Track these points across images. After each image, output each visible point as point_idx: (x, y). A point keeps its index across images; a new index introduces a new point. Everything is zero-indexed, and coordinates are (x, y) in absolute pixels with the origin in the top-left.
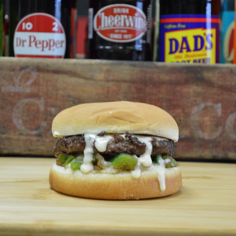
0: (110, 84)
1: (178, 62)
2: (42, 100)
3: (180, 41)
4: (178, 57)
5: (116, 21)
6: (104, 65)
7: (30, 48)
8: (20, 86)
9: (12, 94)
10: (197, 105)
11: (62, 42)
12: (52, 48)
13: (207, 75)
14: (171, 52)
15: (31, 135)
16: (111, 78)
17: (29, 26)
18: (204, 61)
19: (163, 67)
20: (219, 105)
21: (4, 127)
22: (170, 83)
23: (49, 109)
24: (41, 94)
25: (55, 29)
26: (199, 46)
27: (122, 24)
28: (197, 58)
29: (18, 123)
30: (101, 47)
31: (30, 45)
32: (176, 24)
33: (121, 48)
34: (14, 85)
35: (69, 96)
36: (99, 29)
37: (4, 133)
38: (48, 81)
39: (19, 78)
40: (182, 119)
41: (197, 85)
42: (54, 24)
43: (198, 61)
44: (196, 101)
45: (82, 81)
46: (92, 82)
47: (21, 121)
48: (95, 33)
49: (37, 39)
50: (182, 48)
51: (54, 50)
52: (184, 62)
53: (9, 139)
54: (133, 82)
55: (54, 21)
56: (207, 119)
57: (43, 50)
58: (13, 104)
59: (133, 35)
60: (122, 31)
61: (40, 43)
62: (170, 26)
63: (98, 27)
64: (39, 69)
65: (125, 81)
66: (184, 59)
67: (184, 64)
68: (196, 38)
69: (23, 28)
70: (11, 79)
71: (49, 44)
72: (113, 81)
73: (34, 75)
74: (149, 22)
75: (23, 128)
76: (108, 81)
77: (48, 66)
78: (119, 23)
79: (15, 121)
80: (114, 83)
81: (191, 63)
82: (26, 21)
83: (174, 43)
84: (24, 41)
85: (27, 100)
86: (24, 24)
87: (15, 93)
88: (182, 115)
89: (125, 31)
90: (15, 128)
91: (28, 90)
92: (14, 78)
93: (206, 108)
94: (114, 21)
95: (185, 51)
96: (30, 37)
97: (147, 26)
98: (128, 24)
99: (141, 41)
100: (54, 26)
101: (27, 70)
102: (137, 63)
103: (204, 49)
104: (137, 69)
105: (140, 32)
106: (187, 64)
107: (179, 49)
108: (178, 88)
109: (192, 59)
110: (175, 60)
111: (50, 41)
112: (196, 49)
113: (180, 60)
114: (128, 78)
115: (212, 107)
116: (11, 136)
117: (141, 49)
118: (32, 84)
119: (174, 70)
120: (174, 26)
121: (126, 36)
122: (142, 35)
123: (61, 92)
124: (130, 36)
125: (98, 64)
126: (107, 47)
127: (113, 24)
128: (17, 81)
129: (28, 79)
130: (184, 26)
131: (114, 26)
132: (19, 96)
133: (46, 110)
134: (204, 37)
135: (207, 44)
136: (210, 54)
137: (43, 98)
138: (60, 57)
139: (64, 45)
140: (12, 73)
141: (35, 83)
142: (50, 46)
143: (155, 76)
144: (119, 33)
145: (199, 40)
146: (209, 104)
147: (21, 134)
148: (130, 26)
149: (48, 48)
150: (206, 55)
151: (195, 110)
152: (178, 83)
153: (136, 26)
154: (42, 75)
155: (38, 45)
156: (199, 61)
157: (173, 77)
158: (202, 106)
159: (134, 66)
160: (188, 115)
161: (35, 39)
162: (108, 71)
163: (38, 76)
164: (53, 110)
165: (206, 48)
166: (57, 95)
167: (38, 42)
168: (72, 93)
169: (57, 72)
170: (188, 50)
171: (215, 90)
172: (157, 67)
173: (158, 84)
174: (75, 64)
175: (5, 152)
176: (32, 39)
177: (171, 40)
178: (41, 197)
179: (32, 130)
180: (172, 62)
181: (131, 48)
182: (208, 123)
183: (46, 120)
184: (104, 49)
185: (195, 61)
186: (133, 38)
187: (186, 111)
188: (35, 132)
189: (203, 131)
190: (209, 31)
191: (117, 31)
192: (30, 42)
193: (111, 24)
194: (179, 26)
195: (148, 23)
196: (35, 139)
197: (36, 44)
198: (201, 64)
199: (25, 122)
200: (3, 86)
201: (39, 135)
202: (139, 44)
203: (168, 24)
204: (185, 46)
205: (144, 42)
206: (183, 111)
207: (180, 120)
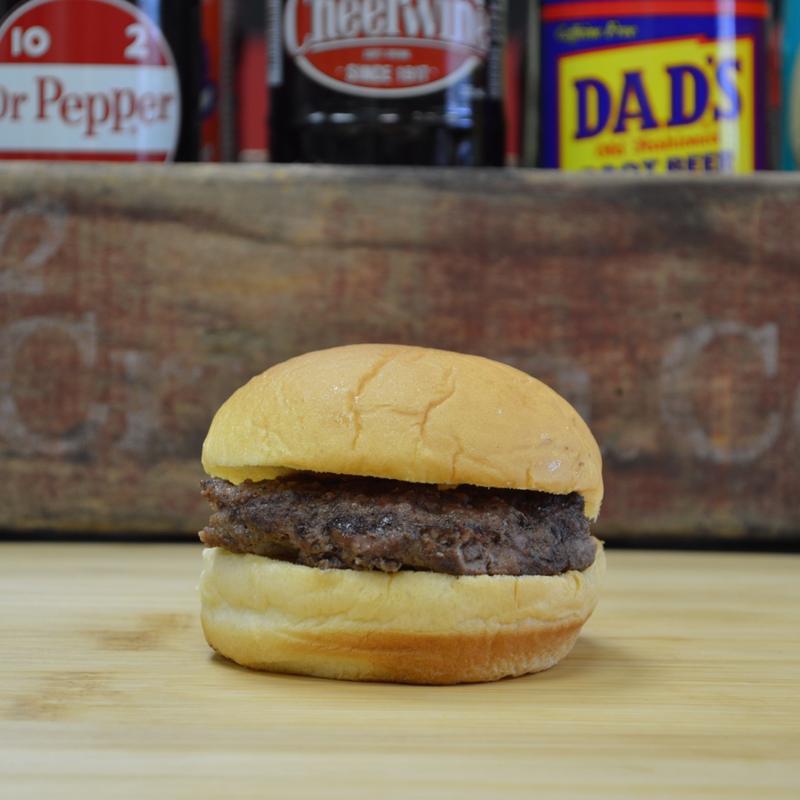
0: (349, 257)
1: (608, 168)
2: (90, 324)
3: (616, 87)
4: (610, 150)
5: (368, 16)
6: (326, 183)
7: (43, 125)
8: (3, 269)
10: (685, 331)
11: (166, 100)
12: (126, 124)
13: (720, 216)
14: (583, 132)
15: (49, 458)
16: (351, 233)
17: (36, 42)
18: (709, 162)
19: (550, 190)
20: (770, 331)
22: (579, 249)
23: (115, 356)
24: (83, 299)
25: (136, 50)
26: (689, 106)
27: (393, 27)
28: (683, 153)
30: (317, 117)
31: (42, 115)
32: (600, 22)
33: (389, 117)
35: (192, 306)
36: (303, 48)
38: (109, 249)
40: (626, 385)
41: (684, 256)
42: (132, 30)
43: (685, 165)
44: (678, 316)
45: (238, 247)
46: (276, 250)
47: (9, 406)
48: (289, 63)
49: (68, 90)
50: (624, 115)
51: (134, 131)
52: (633, 166)
54: (435, 247)
55: (131, 20)
56: (721, 383)
57: (90, 132)
59: (435, 68)
60: (393, 54)
61: (79, 105)
62: (577, 33)
63: (300, 41)
64: (75, 204)
65: (404, 246)
66: (631, 156)
67: (630, 176)
68: (676, 73)
69: (16, 49)
71: (115, 109)
72: (357, 244)
73: (58, 226)
74: (495, 17)
75: (20, 430)
76: (339, 245)
77: (107, 191)
78: (380, 23)
80: (364, 251)
81: (661, 171)
82: (25, 23)
83: (592, 96)
84: (19, 100)
85: (29, 326)
86: (16, 34)
88: (624, 370)
89: (404, 54)
91: (35, 287)
93: (717, 343)
94: (358, 16)
95: (634, 125)
96: (42, 83)
97: (490, 33)
98: (412, 27)
99: (467, 92)
100: (131, 40)
101: (31, 210)
102: (449, 174)
103: (708, 116)
104: (449, 199)
105: (463, 58)
106: (643, 175)
107: (613, 120)
108: (610, 269)
109: (662, 157)
110: (598, 162)
111: (118, 95)
112: (678, 118)
113: (616, 161)
114: (415, 231)
115: (741, 338)
117: (466, 123)
118: (51, 263)
119: (592, 198)
120: (593, 33)
121: (407, 74)
122: (468, 66)
123: (161, 292)
124: (422, 71)
125: (299, 183)
126: (340, 117)
127: (356, 26)
129: (33, 242)
130: (628, 31)
131: (362, 35)
133: (105, 363)
134: (709, 73)
135: (721, 99)
136: (732, 138)
137: (91, 317)
138: (158, 158)
139: (174, 110)
141: (62, 260)
142: (118, 117)
143: (521, 224)
144: (383, 61)
145: (689, 83)
146: (731, 327)
147: (11, 455)
148: (421, 34)
149: (111, 122)
150: (715, 138)
151: (676, 350)
152: (611, 249)
153: (445, 34)
154: (85, 227)
155: (74, 115)
156: (691, 163)
157: (591, 226)
158: (704, 334)
159: (440, 185)
160: (648, 371)
161: (59, 90)
162: (340, 208)
163: (73, 232)
164: (131, 359)
165: (717, 115)
166: (144, 301)
167: (71, 103)
168: (204, 296)
169: (145, 212)
170: (649, 122)
171: (750, 275)
172: (526, 189)
173: (531, 254)
174: (210, 183)
176: (50, 92)
177: (581, 86)
178: (45, 708)
179: (53, 436)
180: (589, 169)
181: (431, 117)
182: (727, 402)
183: (104, 397)
184: (328, 125)
185: (673, 165)
186: (433, 78)
187: (642, 353)
188: (63, 447)
189: (709, 432)
190: (729, 49)
191: (371, 54)
192: (42, 103)
193: (349, 25)
194: (612, 29)
195: (493, 22)
196: (65, 470)
197: (64, 110)
198: (700, 175)
199: (25, 408)
201: (81, 457)
202: (460, 103)
203: (570, 23)
204: (633, 106)
205: (480, 93)
206: (631, 357)
207: (619, 392)
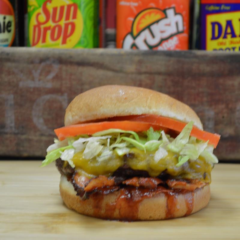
0: (143, 77)
2: (66, 96)
3: (224, 25)
4: (221, 44)
8: (39, 80)
9: (32, 90)
14: (214, 38)
15: (53, 136)
16: (144, 70)
21: (23, 127)
22: (212, 74)
24: (63, 89)
29: (39, 122)
32: (219, 5)
34: (33, 79)
37: (23, 134)
38: (71, 74)
39: (39, 71)
40: (225, 115)
45: (110, 73)
46: (121, 75)
47: (41, 121)
50: (226, 33)
53: (29, 140)
54: (169, 74)
58: (32, 101)
62: (212, 8)
64: (61, 61)
65: (160, 73)
66: (228, 45)
67: (228, 51)
70: (30, 73)
72: (145, 73)
73: (56, 67)
75: (45, 128)
76: (140, 73)
77: (71, 57)
79: (35, 120)
80: (147, 75)
81: (237, 51)
83: (217, 27)
85: (48, 97)
87: (34, 89)
88: (225, 111)
90: (35, 128)
91: (49, 85)
92: (33, 71)
95: (229, 36)
101: (48, 62)
104: (173, 60)
106: (232, 51)
107: (223, 35)
108: (221, 81)
109: (237, 46)
110: (218, 47)
113: (224, 47)
114: (163, 69)
116: (30, 137)
118: (54, 78)
119: (215, 59)
120: (217, 8)
125: (128, 54)
128: (36, 74)
129: (49, 72)
130: (228, 8)
132: (39, 91)
137: (66, 94)
140: (31, 66)
141: (57, 77)
143: (194, 67)
147: (42, 135)
152: (222, 75)
154: (64, 67)
157: (215, 68)
160: (232, 111)
162: (140, 62)
163: (60, 69)
169: (82, 63)
170: (233, 35)
172: (196, 57)
173: (197, 76)
174: (102, 55)
175: (25, 154)
177: (213, 24)
180: (215, 50)
187: (230, 106)
194: (223, 7)
199: (46, 121)
200: (20, 80)
203: (210, 5)
204: (229, 30)
206: (227, 107)
207: (223, 117)
